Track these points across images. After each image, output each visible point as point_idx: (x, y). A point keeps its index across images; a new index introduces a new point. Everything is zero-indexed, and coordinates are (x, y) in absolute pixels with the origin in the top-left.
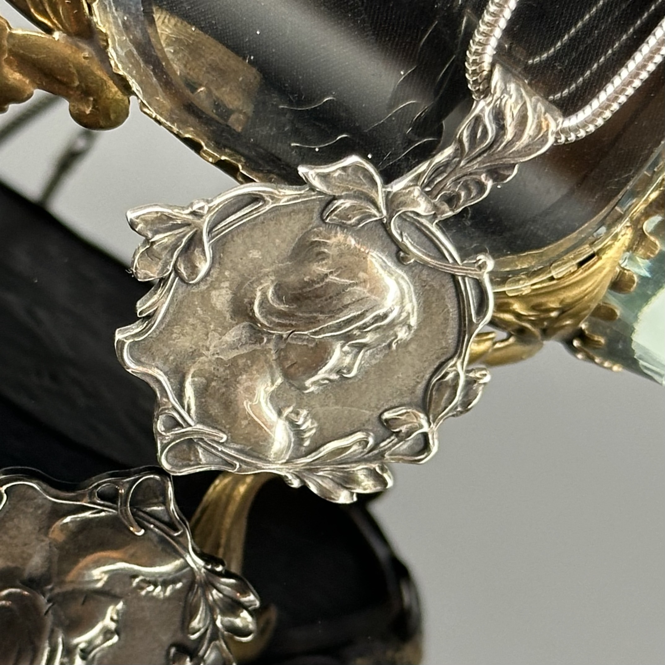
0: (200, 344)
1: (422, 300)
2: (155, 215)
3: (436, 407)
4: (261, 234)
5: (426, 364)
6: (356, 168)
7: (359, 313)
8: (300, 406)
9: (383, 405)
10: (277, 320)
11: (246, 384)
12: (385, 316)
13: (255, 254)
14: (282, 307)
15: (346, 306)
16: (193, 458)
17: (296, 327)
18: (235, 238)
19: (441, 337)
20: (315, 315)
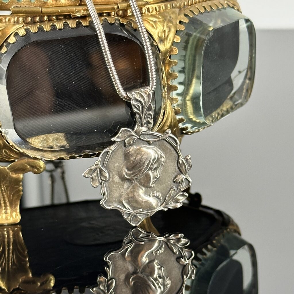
0: (120, 192)
1: (161, 149)
2: (88, 171)
3: (183, 171)
4: (114, 159)
5: (174, 163)
6: (124, 131)
7: (148, 161)
8: (153, 191)
9: (172, 179)
10: (132, 176)
11: (137, 195)
12: (155, 158)
13: (117, 164)
14: (132, 172)
15: (145, 162)
16: (138, 219)
17: (138, 174)
18: (109, 164)
19: (172, 155)
20: (140, 169)
